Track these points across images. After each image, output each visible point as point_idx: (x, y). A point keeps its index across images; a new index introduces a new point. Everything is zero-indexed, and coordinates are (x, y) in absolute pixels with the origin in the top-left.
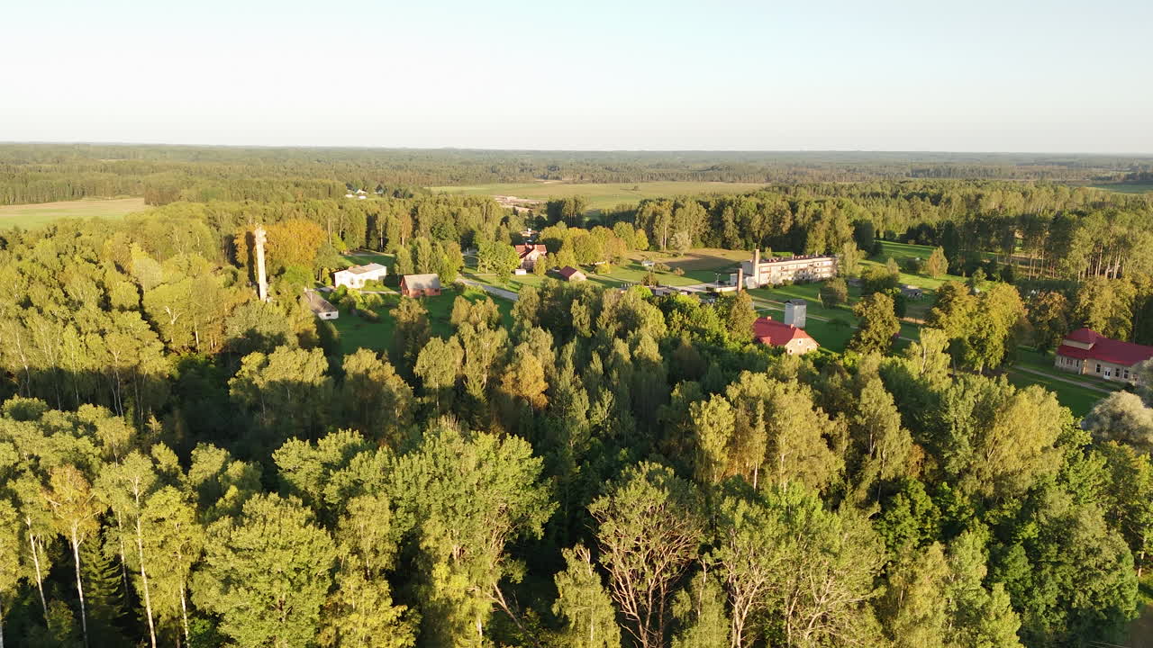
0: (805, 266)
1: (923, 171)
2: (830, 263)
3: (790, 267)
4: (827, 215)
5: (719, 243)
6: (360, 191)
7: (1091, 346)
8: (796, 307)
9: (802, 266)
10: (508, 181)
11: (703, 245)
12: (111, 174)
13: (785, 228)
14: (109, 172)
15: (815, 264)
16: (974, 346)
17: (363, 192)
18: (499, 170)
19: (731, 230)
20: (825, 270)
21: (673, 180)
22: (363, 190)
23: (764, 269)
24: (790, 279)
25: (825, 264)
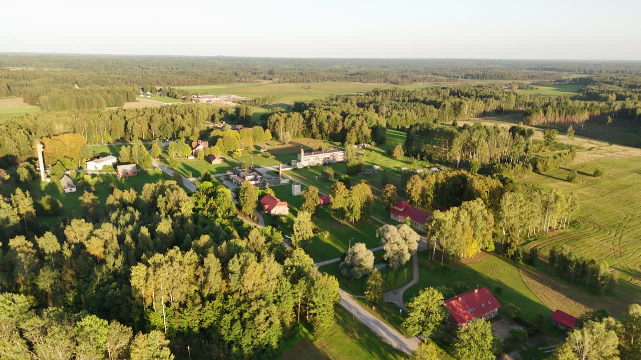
0: (329, 156)
1: (470, 75)
2: (343, 154)
3: (320, 157)
4: (358, 123)
5: (310, 135)
6: (148, 93)
7: (402, 210)
8: (296, 186)
9: (327, 156)
10: (242, 82)
11: (303, 136)
12: (11, 80)
13: (339, 129)
14: (9, 79)
15: (335, 155)
16: (349, 211)
17: (150, 93)
18: (239, 74)
19: (315, 129)
20: (340, 157)
21: (334, 81)
22: (151, 92)
23: (306, 159)
24: (321, 163)
25: (340, 154)
